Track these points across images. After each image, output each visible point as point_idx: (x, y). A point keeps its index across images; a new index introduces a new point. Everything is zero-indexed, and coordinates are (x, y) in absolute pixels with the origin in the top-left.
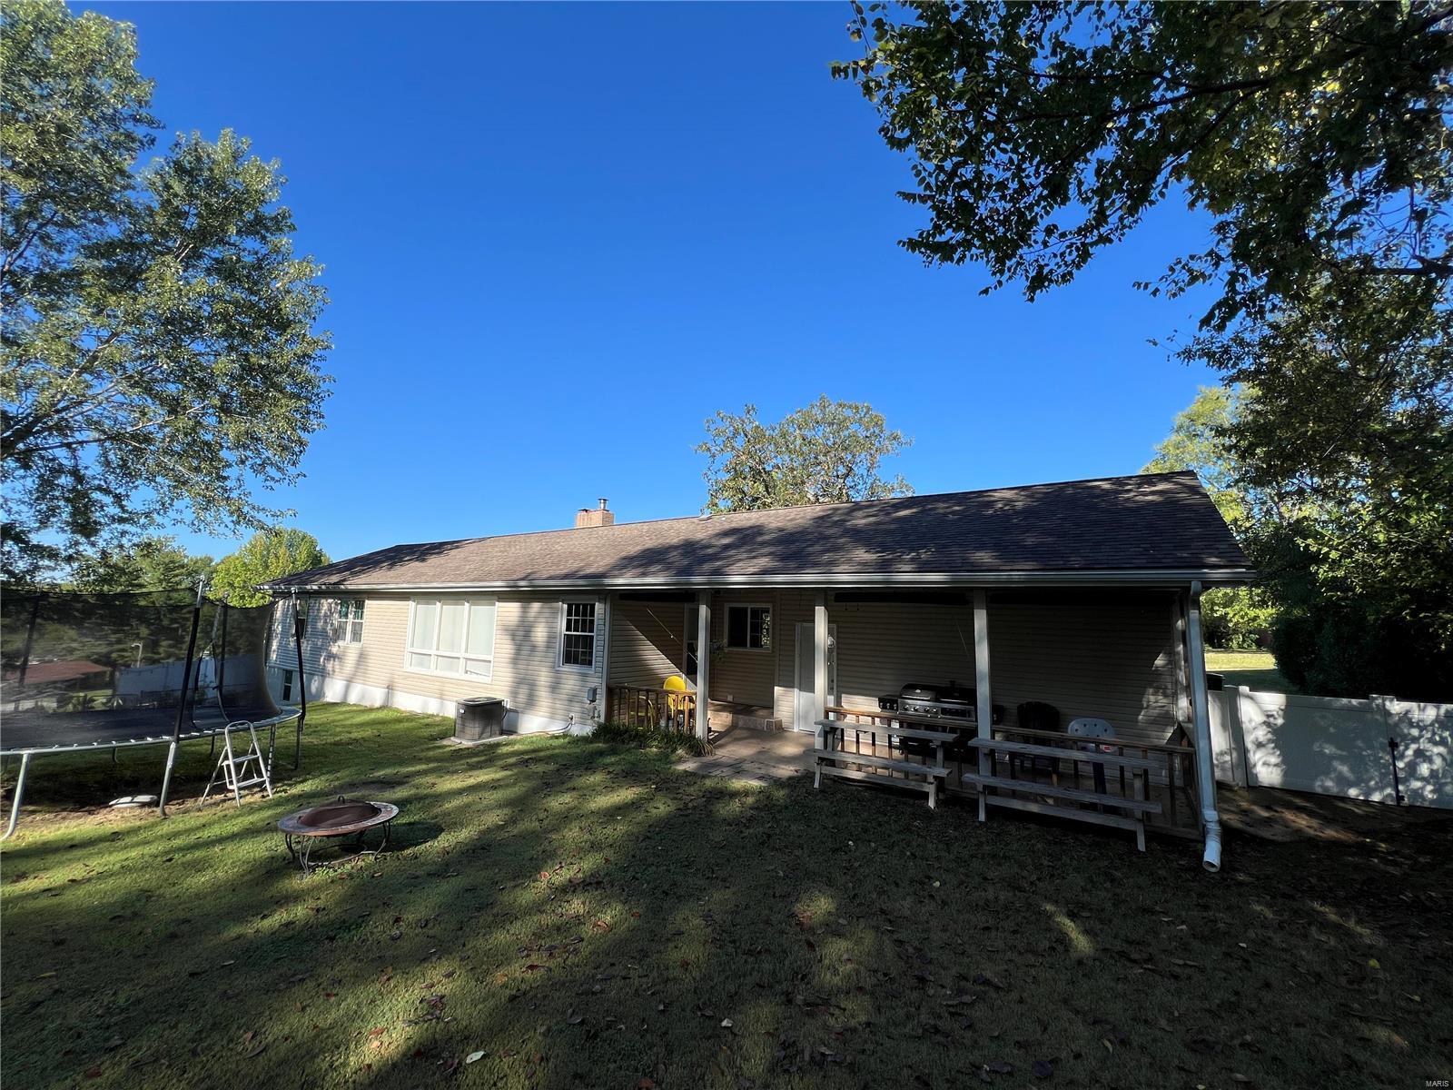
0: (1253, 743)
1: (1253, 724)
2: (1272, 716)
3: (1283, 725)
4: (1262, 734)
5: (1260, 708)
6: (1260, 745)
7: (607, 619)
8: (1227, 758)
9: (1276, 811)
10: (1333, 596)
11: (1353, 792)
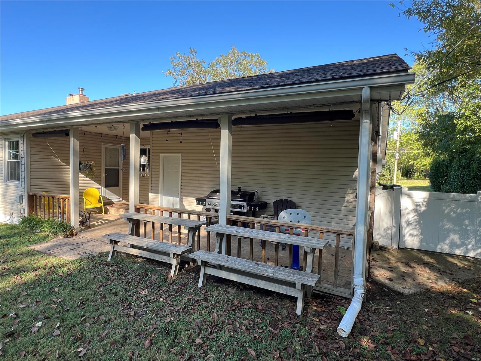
0: (406, 222)
1: (407, 211)
2: (419, 205)
3: (424, 211)
4: (412, 217)
5: (413, 201)
6: (409, 224)
7: (25, 148)
8: (390, 232)
9: (411, 267)
10: (463, 138)
11: (458, 252)
